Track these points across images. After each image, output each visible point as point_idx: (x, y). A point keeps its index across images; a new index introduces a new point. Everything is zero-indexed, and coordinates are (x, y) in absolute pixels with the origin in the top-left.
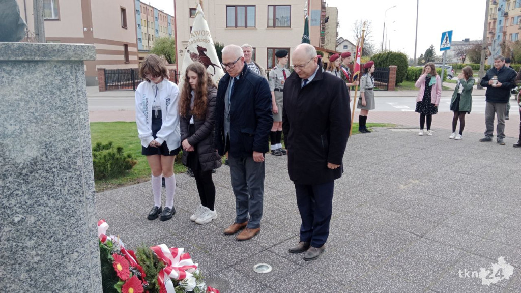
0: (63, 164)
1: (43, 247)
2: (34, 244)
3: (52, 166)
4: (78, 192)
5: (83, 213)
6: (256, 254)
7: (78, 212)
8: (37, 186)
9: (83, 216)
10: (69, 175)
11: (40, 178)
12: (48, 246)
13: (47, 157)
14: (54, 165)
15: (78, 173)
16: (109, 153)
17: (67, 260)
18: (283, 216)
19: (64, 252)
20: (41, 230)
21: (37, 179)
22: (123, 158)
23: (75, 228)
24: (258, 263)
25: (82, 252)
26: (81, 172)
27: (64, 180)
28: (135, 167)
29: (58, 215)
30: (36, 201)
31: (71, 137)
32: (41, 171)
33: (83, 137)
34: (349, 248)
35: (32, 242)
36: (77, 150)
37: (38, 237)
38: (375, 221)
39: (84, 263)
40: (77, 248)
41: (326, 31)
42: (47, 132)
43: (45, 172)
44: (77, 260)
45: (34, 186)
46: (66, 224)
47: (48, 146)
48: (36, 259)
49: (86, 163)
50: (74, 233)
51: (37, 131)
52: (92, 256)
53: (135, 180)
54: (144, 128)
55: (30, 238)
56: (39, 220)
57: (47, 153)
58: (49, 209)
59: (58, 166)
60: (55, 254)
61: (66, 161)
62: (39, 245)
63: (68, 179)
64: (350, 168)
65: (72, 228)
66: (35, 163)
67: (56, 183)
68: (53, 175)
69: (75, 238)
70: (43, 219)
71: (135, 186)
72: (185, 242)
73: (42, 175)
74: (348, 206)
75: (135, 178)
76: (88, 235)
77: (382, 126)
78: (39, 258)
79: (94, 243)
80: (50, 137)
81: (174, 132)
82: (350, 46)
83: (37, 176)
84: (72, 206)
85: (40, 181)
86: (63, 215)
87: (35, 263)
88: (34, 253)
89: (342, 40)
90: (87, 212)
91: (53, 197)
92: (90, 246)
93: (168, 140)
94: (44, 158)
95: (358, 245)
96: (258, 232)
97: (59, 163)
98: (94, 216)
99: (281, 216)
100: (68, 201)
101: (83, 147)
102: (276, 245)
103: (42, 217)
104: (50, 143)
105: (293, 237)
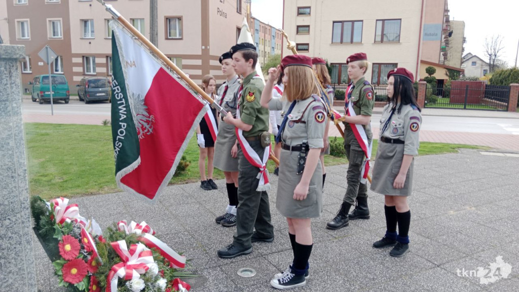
6: (249, 259)
23: (7, 199)
24: (246, 267)
26: (13, 151)
28: (188, 168)
31: (4, 121)
33: (15, 123)
34: (347, 266)
41: (450, 46)
49: (18, 144)
50: (6, 203)
52: (23, 225)
53: (185, 180)
65: (5, 198)
69: (7, 207)
71: (182, 185)
75: (186, 179)
77: (473, 148)
79: (25, 214)
82: (479, 62)
84: (4, 179)
89: (470, 56)
90: (19, 187)
98: (25, 191)
101: (16, 130)
102: (274, 253)
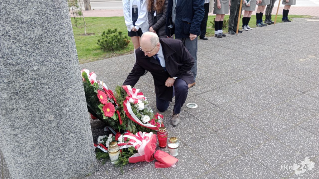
0: (57, 39)
1: (52, 84)
2: (47, 82)
3: (51, 40)
4: (67, 55)
5: (72, 67)
6: (190, 98)
7: (69, 66)
8: (44, 51)
9: (72, 69)
10: (61, 45)
11: (45, 46)
12: (54, 83)
13: (47, 35)
14: (52, 39)
15: (66, 44)
16: (114, 35)
17: (66, 91)
18: (212, 76)
19: (64, 87)
20: (50, 75)
21: (44, 47)
22: (122, 39)
23: (68, 75)
24: (190, 102)
25: (74, 88)
26: (68, 44)
27: (59, 48)
28: (129, 44)
29: (58, 67)
30: (44, 59)
31: (60, 23)
32: (45, 42)
33: (67, 23)
34: (250, 97)
35: (45, 81)
36: (64, 31)
37: (48, 78)
38: (274, 82)
39: (76, 93)
40: (70, 85)
42: (46, 20)
43: (47, 43)
44: (72, 92)
45: (42, 51)
46: (63, 72)
47: (47, 28)
48: (49, 90)
49: (71, 38)
50: (68, 78)
51: (40, 20)
52: (79, 91)
53: (129, 52)
54: (128, 19)
55: (44, 79)
56: (48, 70)
57: (47, 32)
58: (53, 64)
59: (55, 40)
60: (59, 88)
61: (58, 37)
62: (49, 83)
63: (61, 47)
64: (267, 46)
65: (67, 75)
66: (41, 38)
67: (54, 50)
68: (52, 45)
69: (69, 80)
70: (50, 69)
71: (129, 55)
72: (151, 88)
73: (46, 45)
74: (258, 71)
76: (76, 79)
77: (301, 17)
78: (50, 89)
79: (80, 84)
80: (48, 23)
81: (145, 22)
83: (43, 45)
84: (65, 63)
85: (46, 48)
86: (61, 68)
87: (48, 92)
88: (47, 87)
90: (74, 67)
91: (54, 57)
92: (78, 85)
93: (142, 27)
94: (46, 35)
95: (257, 96)
96: (194, 85)
97: (55, 38)
98: (79, 69)
99: (211, 76)
100: (63, 60)
101: (68, 29)
102: (203, 93)
103: (49, 68)
104: (48, 27)
105: (215, 89)
